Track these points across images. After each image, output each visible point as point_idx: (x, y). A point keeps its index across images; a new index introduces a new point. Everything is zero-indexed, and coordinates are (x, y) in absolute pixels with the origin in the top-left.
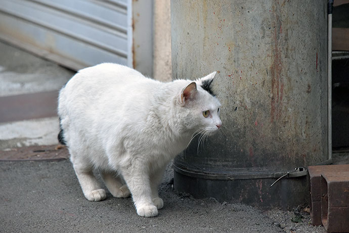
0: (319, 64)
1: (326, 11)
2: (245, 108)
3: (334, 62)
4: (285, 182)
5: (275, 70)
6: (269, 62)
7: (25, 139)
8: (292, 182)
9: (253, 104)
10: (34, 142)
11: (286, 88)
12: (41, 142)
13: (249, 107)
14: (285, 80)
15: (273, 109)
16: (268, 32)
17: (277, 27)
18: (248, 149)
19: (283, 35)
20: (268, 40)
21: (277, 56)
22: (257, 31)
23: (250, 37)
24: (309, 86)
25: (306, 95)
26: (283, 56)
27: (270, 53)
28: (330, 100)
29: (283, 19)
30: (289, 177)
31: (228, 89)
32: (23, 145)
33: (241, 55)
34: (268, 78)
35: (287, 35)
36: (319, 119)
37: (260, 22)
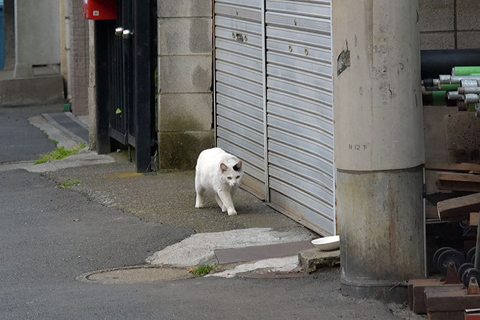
0: (418, 225)
1: (422, 197)
2: (375, 248)
3: (426, 225)
4: (398, 288)
5: (391, 228)
6: (388, 224)
7: (273, 268)
8: (403, 288)
9: (379, 246)
10: (277, 269)
11: (397, 238)
12: (281, 270)
13: (377, 247)
14: (397, 233)
15: (391, 249)
16: (387, 208)
17: (392, 205)
18: (377, 270)
19: (395, 209)
20: (387, 212)
21: (392, 220)
22: (381, 206)
23: (377, 210)
24: (411, 237)
25: (409, 242)
26: (395, 220)
27: (388, 219)
28: (425, 244)
29: (395, 201)
30: (400, 286)
31: (366, 238)
32: (271, 271)
33: (372, 220)
34: (387, 232)
35: (397, 209)
36: (418, 255)
37: (382, 202)
